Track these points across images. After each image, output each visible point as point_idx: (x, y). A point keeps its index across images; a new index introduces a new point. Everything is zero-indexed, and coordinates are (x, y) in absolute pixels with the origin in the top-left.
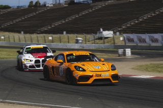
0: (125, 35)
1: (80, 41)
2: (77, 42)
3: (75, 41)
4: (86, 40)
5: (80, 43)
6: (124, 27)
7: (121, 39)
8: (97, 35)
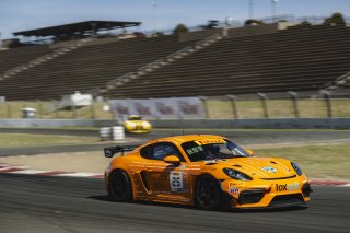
0: (113, 102)
1: (31, 114)
2: (25, 115)
3: (21, 114)
4: (41, 112)
5: (31, 117)
6: (110, 87)
7: (106, 108)
8: (63, 103)
